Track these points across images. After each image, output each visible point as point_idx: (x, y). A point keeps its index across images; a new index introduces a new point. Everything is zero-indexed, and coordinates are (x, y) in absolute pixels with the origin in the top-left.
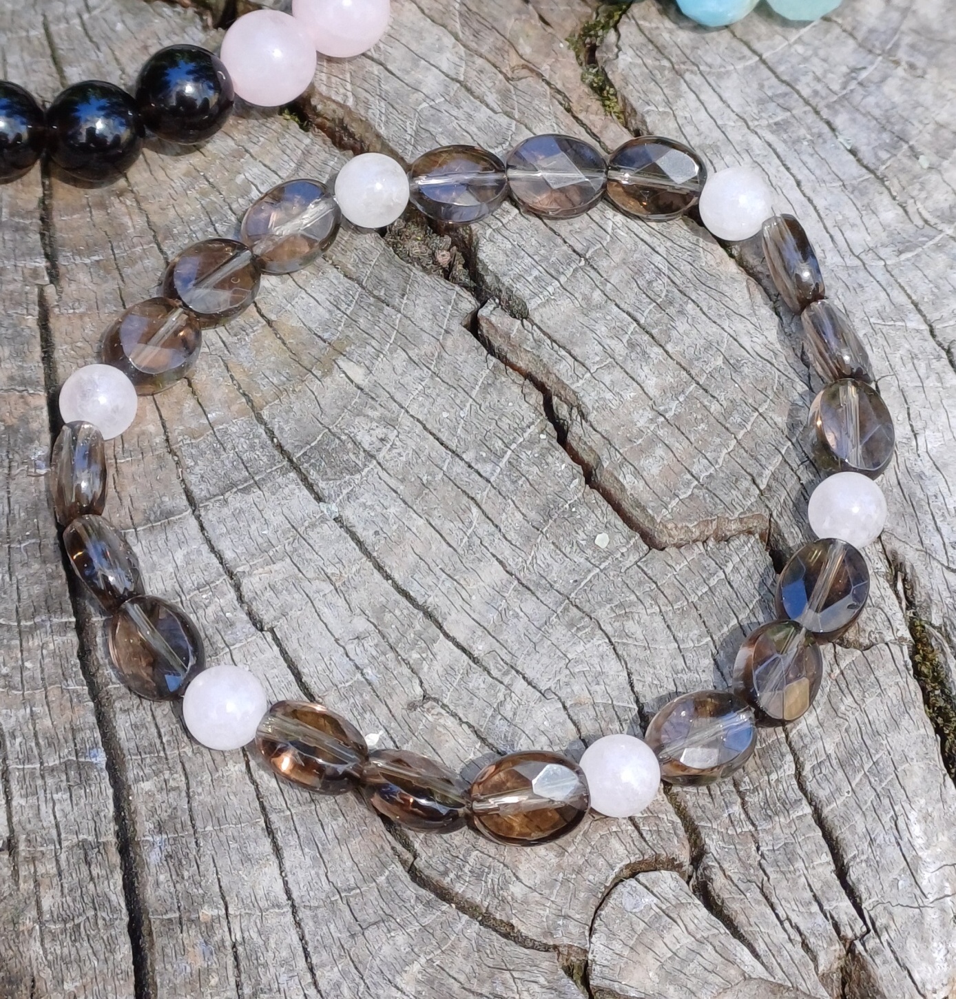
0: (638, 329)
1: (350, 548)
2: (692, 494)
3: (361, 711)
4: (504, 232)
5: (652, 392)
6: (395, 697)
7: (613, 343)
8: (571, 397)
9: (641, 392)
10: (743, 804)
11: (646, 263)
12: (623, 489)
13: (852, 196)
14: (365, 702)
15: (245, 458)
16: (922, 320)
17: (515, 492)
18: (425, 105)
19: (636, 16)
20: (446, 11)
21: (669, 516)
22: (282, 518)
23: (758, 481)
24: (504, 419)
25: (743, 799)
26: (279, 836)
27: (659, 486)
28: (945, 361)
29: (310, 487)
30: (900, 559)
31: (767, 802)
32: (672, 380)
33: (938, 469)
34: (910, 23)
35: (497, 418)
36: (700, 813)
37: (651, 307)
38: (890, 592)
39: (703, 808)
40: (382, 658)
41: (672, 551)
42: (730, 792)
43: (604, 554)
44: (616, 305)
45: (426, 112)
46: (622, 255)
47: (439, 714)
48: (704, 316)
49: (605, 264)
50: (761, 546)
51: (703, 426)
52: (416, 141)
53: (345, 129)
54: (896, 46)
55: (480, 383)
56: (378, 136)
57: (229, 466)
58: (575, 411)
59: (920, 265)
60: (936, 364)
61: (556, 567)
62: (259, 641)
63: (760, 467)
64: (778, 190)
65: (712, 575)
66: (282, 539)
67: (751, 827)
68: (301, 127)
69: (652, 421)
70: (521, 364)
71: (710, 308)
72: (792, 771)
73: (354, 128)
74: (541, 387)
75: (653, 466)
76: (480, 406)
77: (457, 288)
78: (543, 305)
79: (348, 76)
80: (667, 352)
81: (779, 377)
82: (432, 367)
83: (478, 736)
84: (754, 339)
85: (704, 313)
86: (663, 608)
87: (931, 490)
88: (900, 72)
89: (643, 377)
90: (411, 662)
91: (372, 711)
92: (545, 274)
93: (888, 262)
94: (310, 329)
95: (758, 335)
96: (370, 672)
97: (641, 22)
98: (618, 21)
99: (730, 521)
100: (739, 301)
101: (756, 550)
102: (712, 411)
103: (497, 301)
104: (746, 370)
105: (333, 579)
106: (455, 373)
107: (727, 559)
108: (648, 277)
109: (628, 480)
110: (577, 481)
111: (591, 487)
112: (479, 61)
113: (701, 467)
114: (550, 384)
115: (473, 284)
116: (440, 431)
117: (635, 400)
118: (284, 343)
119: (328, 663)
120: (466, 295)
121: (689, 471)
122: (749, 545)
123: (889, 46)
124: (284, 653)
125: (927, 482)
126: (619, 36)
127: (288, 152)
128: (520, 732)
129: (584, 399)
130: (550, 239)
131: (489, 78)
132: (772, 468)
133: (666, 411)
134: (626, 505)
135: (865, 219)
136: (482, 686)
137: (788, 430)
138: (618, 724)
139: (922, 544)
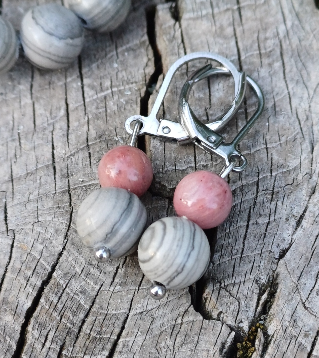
2: (185, 170)
5: (214, 100)
9: (208, 97)
11: (274, 26)
17: (93, 114)
24: (124, 72)
27: (171, 155)
30: (279, 280)
35: (120, 69)
37: (255, 52)
38: (256, 297)
44: (236, 41)
46: (263, 14)
48: (282, 75)
49: (249, 15)
55: (128, 46)
61: (80, 167)
63: (238, 178)
71: (291, 71)
74: (158, 66)
76: (118, 58)
78: (193, 19)
81: (298, 133)
89: (216, 89)
92: (209, 3)
95: (306, 102)
104: (281, 118)
108: (268, 35)
113: (204, 158)
117: (200, 99)
121: (194, 156)
132: (245, 182)
133: (212, 115)
137: (276, 166)
138: (31, 272)
139: (299, 279)
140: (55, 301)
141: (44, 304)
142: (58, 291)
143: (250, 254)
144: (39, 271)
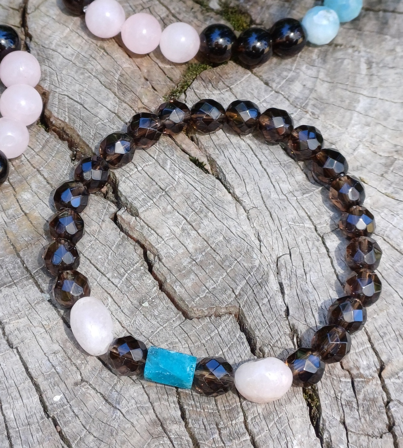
0: (186, 223)
1: (54, 314)
2: (206, 296)
3: (53, 385)
4: (130, 178)
5: (191, 250)
6: (69, 380)
7: (175, 229)
8: (155, 251)
9: (186, 250)
10: (220, 434)
11: (192, 194)
12: (175, 292)
13: (284, 169)
14: (55, 381)
15: (11, 273)
16: (311, 223)
17: (128, 292)
18: (99, 123)
19: (194, 88)
20: (111, 83)
21: (194, 305)
22: (25, 299)
23: (235, 291)
24: (125, 260)
25: (220, 431)
26: (13, 439)
27: (191, 292)
28: (321, 242)
29: (38, 286)
30: (296, 328)
31: (230, 433)
32: (200, 245)
33: (315, 289)
34: (314, 95)
35: (122, 259)
36: (200, 437)
37: (193, 213)
38: (291, 342)
39: (202, 435)
40: (64, 362)
41: (195, 320)
42: (214, 428)
43: (166, 321)
44: (178, 212)
45: (100, 126)
46: (181, 190)
47: (88, 388)
48: (216, 218)
49: (174, 194)
50: (235, 320)
51: (212, 266)
52: (94, 138)
53: (65, 132)
54: (307, 104)
55: (116, 244)
56: (78, 135)
57: (4, 275)
58: (156, 257)
59: (312, 200)
60: (316, 243)
61: (144, 325)
62: (11, 353)
63: (236, 285)
64: (251, 164)
65: (212, 331)
66: (24, 308)
67: (222, 444)
68: (46, 130)
69: (190, 263)
70: (135, 236)
71: (219, 215)
72: (243, 420)
73: (68, 131)
74: (143, 246)
75: (189, 283)
76: (116, 253)
77: (109, 202)
78: (146, 211)
79: (67, 109)
80: (198, 233)
81: (247, 246)
82: (95, 236)
83: (105, 399)
84: (237, 229)
85: (216, 217)
86: (189, 345)
87: (311, 298)
88: (308, 116)
89: (187, 244)
90: (77, 364)
91: (58, 385)
92: (147, 197)
93: (298, 198)
94: (43, 218)
95: (239, 227)
96: (59, 368)
97: (196, 91)
98: (186, 90)
99: (221, 308)
100: (231, 212)
101: (232, 321)
102: (217, 259)
103: (126, 208)
104: (233, 242)
105: (45, 326)
106: (106, 239)
107: (220, 325)
108: (192, 200)
109: (178, 289)
110: (156, 288)
111: (162, 291)
112: (124, 105)
113: (210, 284)
114: (146, 245)
115: (116, 201)
116: (97, 264)
117: (183, 253)
118: (31, 223)
119: (40, 363)
120: (113, 205)
121: (205, 286)
122: (230, 319)
123: (304, 105)
124: (21, 358)
125: (310, 294)
126: (186, 96)
127: (39, 141)
128: (123, 397)
129: (160, 252)
130: (150, 182)
131: (129, 112)
132: (241, 286)
133: (196, 259)
134: (176, 299)
135: (289, 179)
136: (108, 376)
137: (249, 269)
138: (166, 395)
139: (306, 321)
140: (193, 403)
141: (188, 408)
142: (190, 397)
143: (272, 322)
144: (170, 393)
